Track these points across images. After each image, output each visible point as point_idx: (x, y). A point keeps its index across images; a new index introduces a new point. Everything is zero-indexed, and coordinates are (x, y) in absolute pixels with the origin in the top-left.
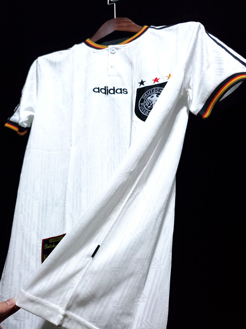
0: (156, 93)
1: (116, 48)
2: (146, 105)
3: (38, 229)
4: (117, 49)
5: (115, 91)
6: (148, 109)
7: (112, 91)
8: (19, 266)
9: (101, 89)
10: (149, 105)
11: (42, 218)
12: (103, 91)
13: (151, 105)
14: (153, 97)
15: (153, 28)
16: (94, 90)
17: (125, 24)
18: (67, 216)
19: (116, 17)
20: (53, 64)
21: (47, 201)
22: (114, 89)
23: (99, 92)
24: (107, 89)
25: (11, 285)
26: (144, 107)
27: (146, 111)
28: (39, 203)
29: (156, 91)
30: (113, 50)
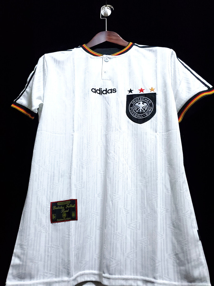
0: (142, 101)
1: (108, 58)
2: (135, 109)
3: (47, 194)
4: (110, 58)
5: (107, 91)
6: (137, 113)
7: (105, 92)
8: (35, 222)
9: (97, 90)
10: (137, 110)
11: (50, 186)
12: (98, 92)
13: (139, 110)
14: (139, 104)
15: (137, 45)
16: (92, 90)
17: (114, 38)
18: (73, 186)
19: (107, 30)
20: (57, 62)
21: (54, 173)
22: (106, 90)
23: (95, 92)
24: (101, 90)
25: (29, 235)
26: (133, 111)
27: (135, 114)
28: (48, 174)
29: (142, 100)
30: (106, 59)
